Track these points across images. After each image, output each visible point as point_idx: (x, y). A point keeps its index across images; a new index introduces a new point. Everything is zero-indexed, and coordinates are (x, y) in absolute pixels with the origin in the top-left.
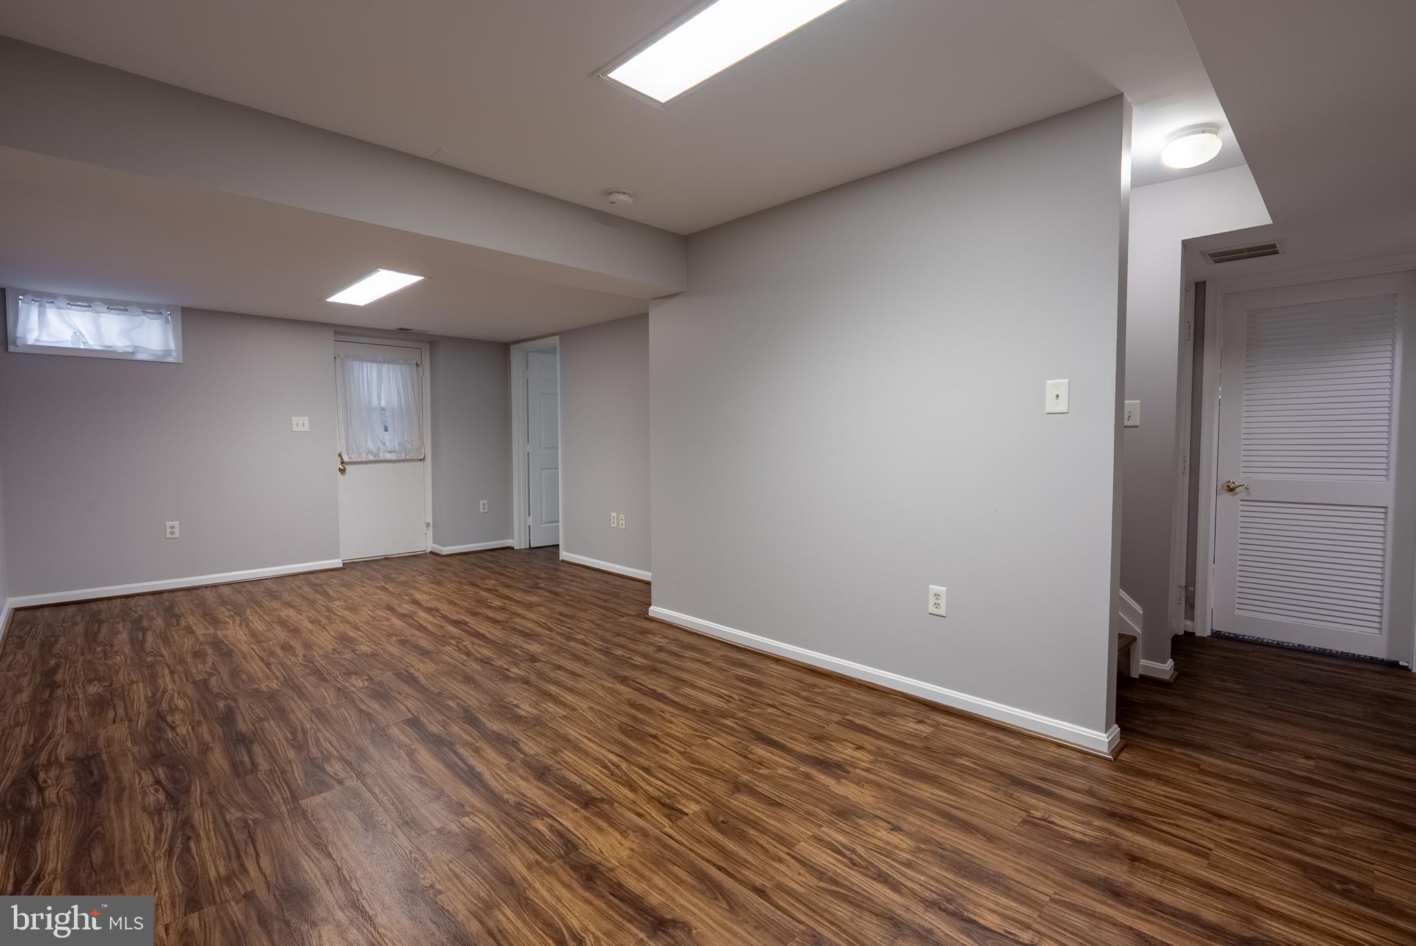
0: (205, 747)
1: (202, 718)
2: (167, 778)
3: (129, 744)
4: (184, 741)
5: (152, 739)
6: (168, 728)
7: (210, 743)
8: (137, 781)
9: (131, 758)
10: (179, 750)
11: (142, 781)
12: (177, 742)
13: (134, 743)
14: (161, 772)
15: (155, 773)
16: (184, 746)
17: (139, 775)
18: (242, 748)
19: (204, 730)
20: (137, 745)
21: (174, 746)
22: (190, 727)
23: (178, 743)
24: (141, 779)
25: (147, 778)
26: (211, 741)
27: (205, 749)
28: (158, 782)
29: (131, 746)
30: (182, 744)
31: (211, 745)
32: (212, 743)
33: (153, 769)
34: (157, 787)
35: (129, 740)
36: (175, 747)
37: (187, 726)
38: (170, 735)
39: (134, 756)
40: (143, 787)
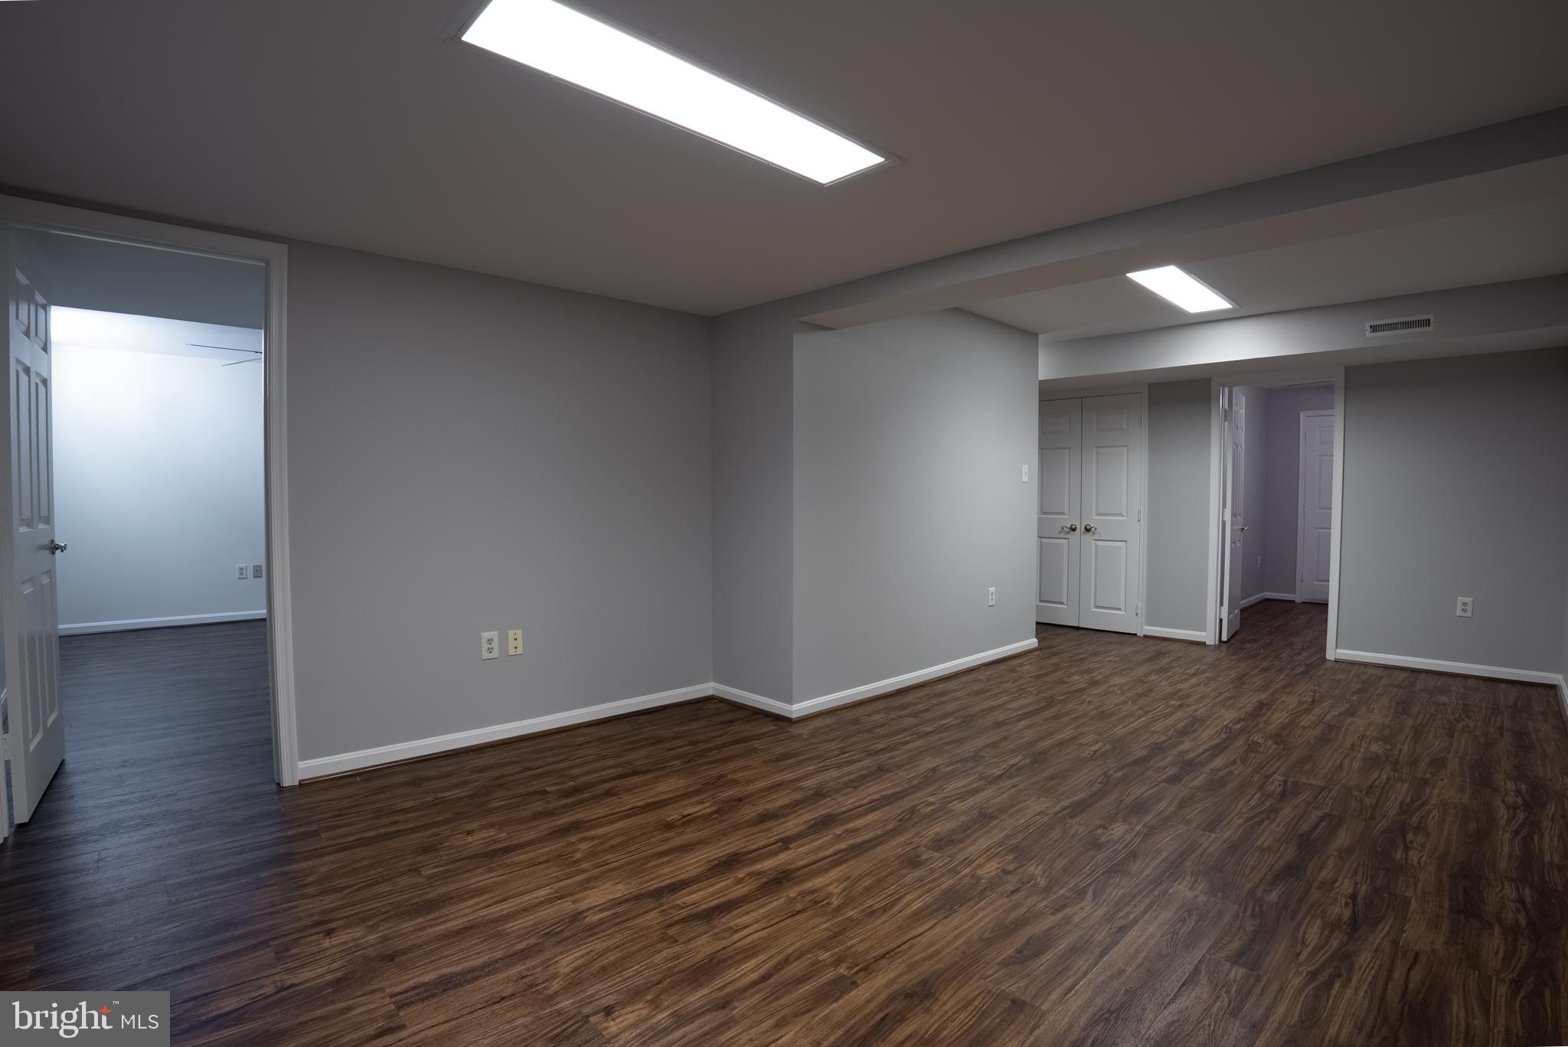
0: (1343, 855)
1: (1313, 889)
2: (1397, 847)
3: (1414, 905)
4: (1356, 871)
5: (1386, 895)
6: (1359, 900)
7: (1336, 856)
8: (1424, 858)
9: (1420, 885)
10: (1368, 866)
11: (1420, 856)
12: (1363, 877)
13: (1407, 902)
14: (1399, 855)
15: (1404, 857)
16: (1361, 868)
17: (1419, 862)
18: (1314, 835)
19: (1325, 874)
20: (1406, 897)
21: (1369, 873)
22: (1336, 885)
23: (1363, 874)
24: (1420, 858)
25: (1414, 856)
26: (1332, 857)
27: (1345, 853)
28: (1407, 849)
29: (1413, 900)
30: (1361, 870)
31: (1336, 853)
32: (1332, 855)
33: (1404, 860)
34: (1409, 845)
35: (1411, 909)
36: (1369, 870)
37: (1338, 890)
38: (1364, 889)
39: (1415, 885)
40: (1422, 851)
